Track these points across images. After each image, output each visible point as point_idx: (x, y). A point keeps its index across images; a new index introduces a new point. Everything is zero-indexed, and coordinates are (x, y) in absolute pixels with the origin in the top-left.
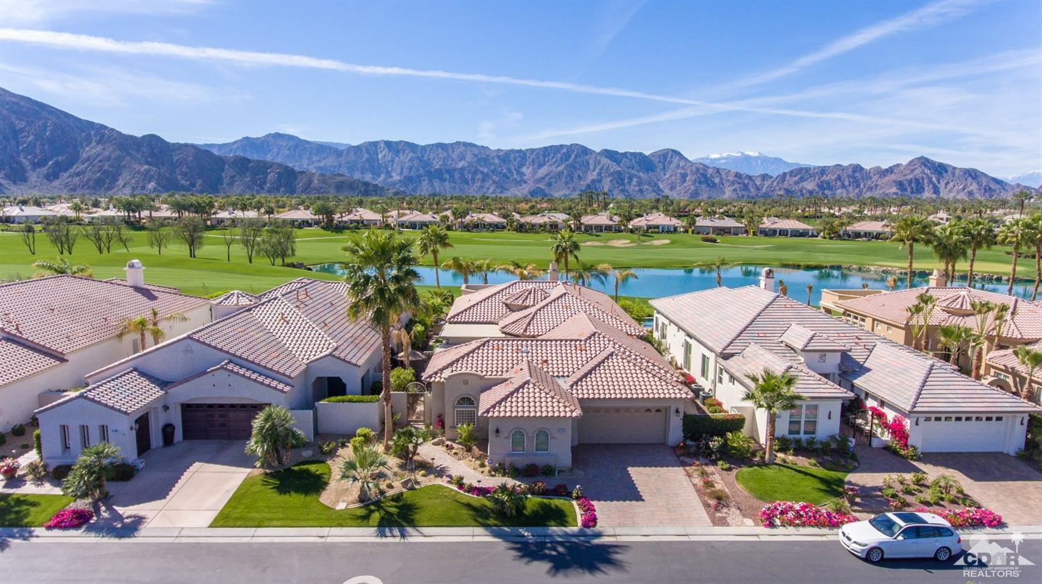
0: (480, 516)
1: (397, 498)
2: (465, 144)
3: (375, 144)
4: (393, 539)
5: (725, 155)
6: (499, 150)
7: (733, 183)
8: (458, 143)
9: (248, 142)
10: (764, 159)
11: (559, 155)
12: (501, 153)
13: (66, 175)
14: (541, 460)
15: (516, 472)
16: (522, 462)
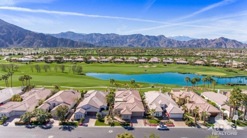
0: (121, 125)
1: (112, 123)
2: (113, 34)
3: (92, 34)
4: (112, 127)
5: (175, 36)
6: (121, 35)
7: (177, 43)
8: (112, 34)
9: (63, 34)
10: (185, 37)
11: (135, 37)
12: (122, 36)
13: (22, 42)
14: (127, 119)
15: (125, 120)
16: (125, 119)
